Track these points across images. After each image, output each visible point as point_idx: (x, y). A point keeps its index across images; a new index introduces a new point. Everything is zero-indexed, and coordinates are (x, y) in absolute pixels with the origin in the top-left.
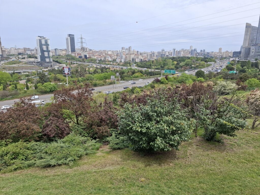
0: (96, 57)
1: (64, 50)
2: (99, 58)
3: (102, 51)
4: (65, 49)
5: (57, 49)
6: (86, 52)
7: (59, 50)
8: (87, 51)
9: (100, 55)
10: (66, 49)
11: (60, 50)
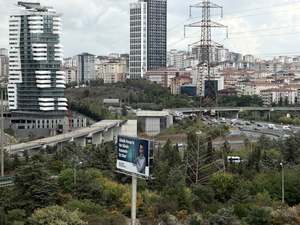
0: (257, 91)
1: (119, 59)
2: (274, 93)
3: (290, 61)
4: (123, 55)
5: (87, 54)
6: (212, 65)
7: (98, 61)
8: (218, 64)
9: (282, 81)
10: (126, 56)
11: (101, 58)
